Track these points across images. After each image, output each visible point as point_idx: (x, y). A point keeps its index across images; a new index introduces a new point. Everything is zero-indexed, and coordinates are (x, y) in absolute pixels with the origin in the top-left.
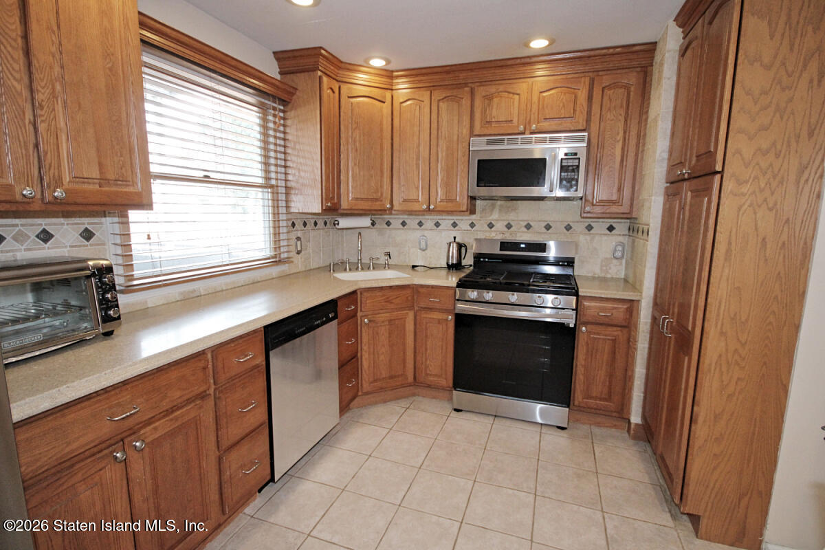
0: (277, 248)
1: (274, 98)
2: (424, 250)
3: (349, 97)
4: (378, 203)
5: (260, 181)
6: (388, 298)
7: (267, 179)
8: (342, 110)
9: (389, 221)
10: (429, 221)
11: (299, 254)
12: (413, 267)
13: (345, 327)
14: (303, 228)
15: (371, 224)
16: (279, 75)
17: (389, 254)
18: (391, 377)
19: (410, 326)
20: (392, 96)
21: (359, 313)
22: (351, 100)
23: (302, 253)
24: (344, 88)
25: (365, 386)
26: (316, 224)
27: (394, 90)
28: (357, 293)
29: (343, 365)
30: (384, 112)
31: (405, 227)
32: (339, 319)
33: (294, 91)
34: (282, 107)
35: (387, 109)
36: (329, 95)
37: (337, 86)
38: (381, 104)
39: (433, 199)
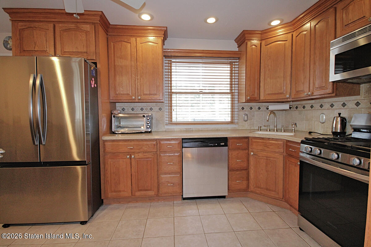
0: (232, 117)
1: (234, 58)
2: (323, 123)
4: (282, 95)
5: (229, 91)
6: (266, 144)
7: (231, 90)
10: (327, 104)
11: (246, 121)
12: (310, 133)
13: (234, 153)
14: (250, 110)
15: (290, 108)
16: (238, 48)
17: (296, 124)
18: (267, 189)
19: (280, 164)
20: (292, 35)
21: (250, 150)
22: (267, 46)
23: (248, 121)
24: (263, 42)
25: (252, 187)
26: (259, 108)
27: (294, 31)
28: (249, 139)
29: (233, 170)
30: (287, 45)
31: (313, 109)
32: (230, 147)
33: (240, 52)
34: (238, 61)
35: (288, 43)
36: (252, 49)
37: (260, 43)
38: (285, 42)
39: (311, 88)
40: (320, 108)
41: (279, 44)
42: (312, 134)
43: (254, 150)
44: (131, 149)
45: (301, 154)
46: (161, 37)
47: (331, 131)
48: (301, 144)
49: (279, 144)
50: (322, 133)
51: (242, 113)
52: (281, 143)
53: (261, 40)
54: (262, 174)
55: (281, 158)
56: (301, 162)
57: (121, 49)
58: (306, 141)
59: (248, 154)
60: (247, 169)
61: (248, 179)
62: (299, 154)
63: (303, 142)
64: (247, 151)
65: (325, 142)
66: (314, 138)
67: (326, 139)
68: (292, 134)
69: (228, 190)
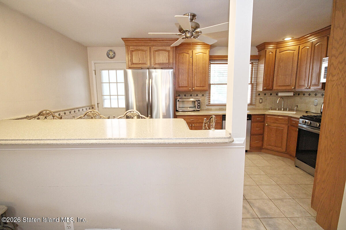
0: (251, 101)
2: (316, 106)
3: (280, 52)
4: (289, 87)
6: (277, 119)
7: (251, 82)
8: (276, 57)
9: (304, 94)
10: (319, 94)
11: (261, 103)
12: (307, 112)
13: (256, 124)
14: (264, 96)
15: (294, 95)
16: (258, 52)
17: (297, 106)
18: (276, 146)
19: (286, 131)
20: (299, 47)
21: (265, 122)
22: (280, 53)
23: (263, 103)
24: (278, 50)
25: (265, 146)
26: (271, 94)
27: (300, 44)
28: (265, 116)
29: (254, 135)
30: (295, 53)
31: (310, 96)
32: (252, 120)
33: (259, 56)
34: (257, 61)
35: (296, 52)
36: (270, 55)
37: (275, 50)
38: (294, 51)
39: (309, 85)
40: (315, 96)
41: (289, 52)
42: (308, 112)
43: (268, 122)
44: (192, 121)
45: (299, 125)
46: (208, 49)
47: (320, 111)
48: (300, 119)
49: (285, 119)
50: (315, 112)
51: (258, 98)
52: (287, 118)
53: (276, 48)
54: (273, 137)
55: (286, 127)
56: (299, 129)
57: (183, 58)
58: (304, 117)
59: (264, 125)
60: (262, 134)
61: (263, 140)
62: (298, 124)
63: (301, 118)
64: (263, 123)
65: (314, 118)
66: (308, 115)
67: (315, 116)
68: (295, 113)
69: (250, 147)
